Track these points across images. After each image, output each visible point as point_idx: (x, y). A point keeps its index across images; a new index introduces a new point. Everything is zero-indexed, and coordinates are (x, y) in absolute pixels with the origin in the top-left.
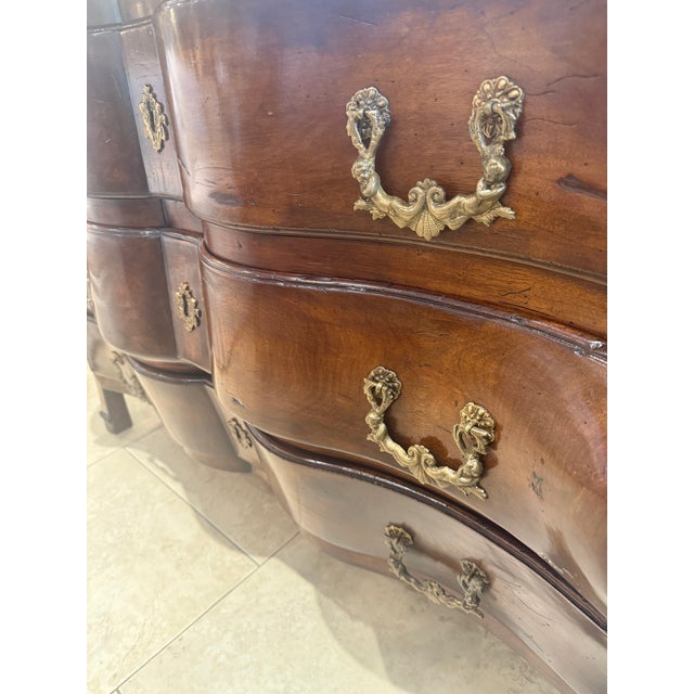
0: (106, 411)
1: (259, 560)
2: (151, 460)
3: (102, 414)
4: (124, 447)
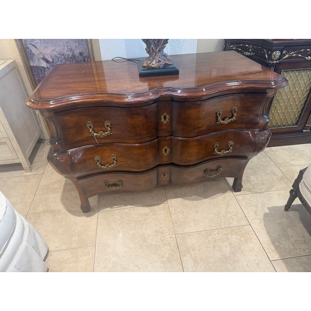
1: (166, 202)
4: (98, 212)
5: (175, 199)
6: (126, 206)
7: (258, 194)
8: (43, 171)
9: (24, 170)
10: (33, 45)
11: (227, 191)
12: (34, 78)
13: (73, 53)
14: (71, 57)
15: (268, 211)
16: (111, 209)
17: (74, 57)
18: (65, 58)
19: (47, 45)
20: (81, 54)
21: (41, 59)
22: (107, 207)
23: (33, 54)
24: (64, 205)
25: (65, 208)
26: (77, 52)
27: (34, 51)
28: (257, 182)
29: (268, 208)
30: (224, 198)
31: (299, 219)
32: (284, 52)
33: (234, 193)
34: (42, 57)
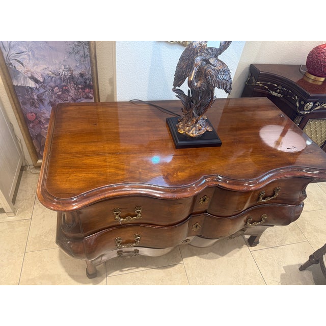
4: (107, 277)
5: (191, 258)
6: (137, 268)
7: (273, 249)
8: (30, 215)
9: (5, 212)
10: (19, 61)
11: (243, 246)
12: (17, 99)
13: (72, 73)
14: (69, 78)
15: (284, 272)
16: (121, 273)
17: (72, 78)
18: (60, 79)
19: (37, 62)
20: (82, 75)
21: (28, 78)
22: (116, 270)
23: (18, 72)
24: (64, 267)
25: (66, 271)
26: (76, 73)
27: (19, 67)
28: (271, 233)
29: (284, 267)
30: (241, 255)
31: (313, 281)
32: (317, 104)
33: (250, 248)
34: (30, 76)
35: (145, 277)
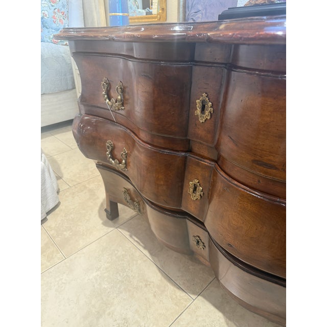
0: (109, 210)
1: (194, 297)
2: (131, 236)
3: (106, 210)
4: (116, 228)
6: (145, 248)
16: (128, 237)
35: (139, 262)
